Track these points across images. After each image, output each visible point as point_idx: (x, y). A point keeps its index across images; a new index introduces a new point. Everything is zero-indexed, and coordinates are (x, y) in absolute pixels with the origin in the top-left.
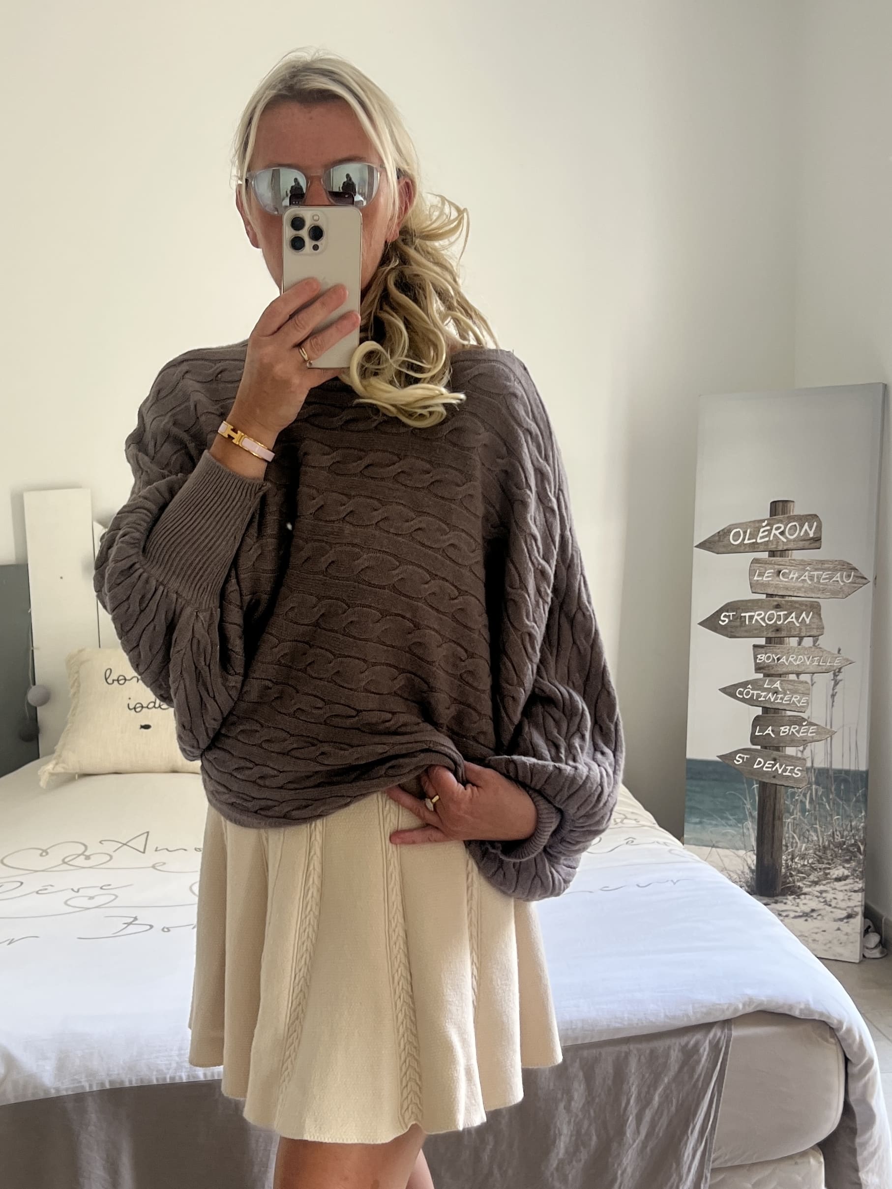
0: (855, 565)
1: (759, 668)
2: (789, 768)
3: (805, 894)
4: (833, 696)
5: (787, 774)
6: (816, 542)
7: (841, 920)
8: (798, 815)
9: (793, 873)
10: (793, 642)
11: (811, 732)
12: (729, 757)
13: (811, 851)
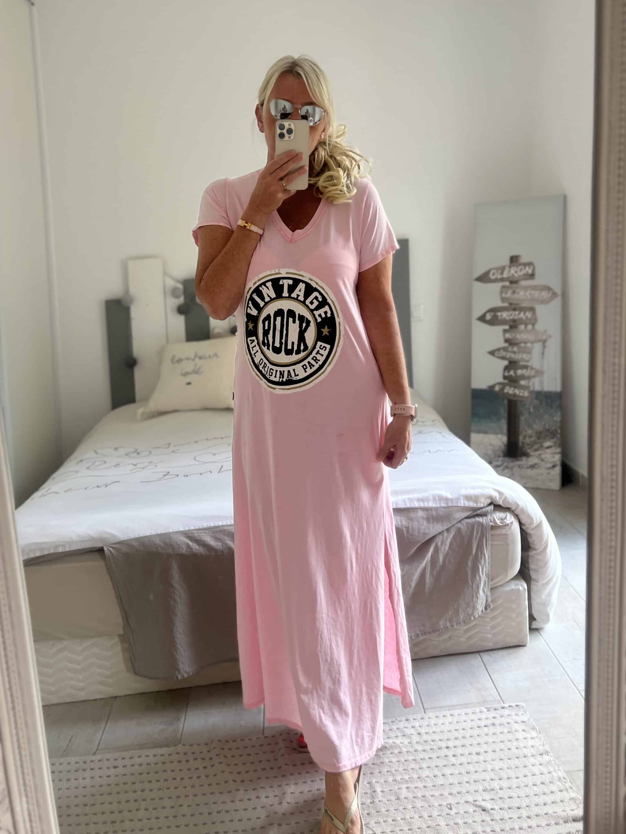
0: (552, 286)
1: (506, 341)
2: (522, 391)
3: (532, 456)
4: (543, 354)
5: (521, 394)
6: (532, 276)
7: (549, 468)
8: (526, 415)
9: (526, 445)
10: (522, 327)
11: (533, 373)
12: (492, 387)
13: (534, 434)
